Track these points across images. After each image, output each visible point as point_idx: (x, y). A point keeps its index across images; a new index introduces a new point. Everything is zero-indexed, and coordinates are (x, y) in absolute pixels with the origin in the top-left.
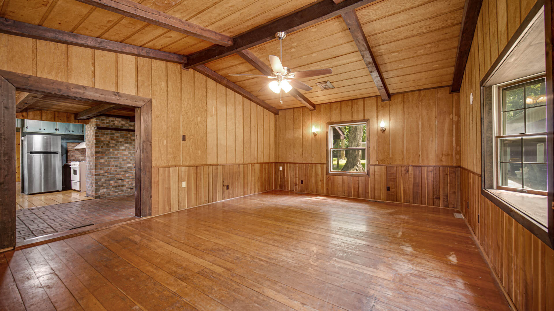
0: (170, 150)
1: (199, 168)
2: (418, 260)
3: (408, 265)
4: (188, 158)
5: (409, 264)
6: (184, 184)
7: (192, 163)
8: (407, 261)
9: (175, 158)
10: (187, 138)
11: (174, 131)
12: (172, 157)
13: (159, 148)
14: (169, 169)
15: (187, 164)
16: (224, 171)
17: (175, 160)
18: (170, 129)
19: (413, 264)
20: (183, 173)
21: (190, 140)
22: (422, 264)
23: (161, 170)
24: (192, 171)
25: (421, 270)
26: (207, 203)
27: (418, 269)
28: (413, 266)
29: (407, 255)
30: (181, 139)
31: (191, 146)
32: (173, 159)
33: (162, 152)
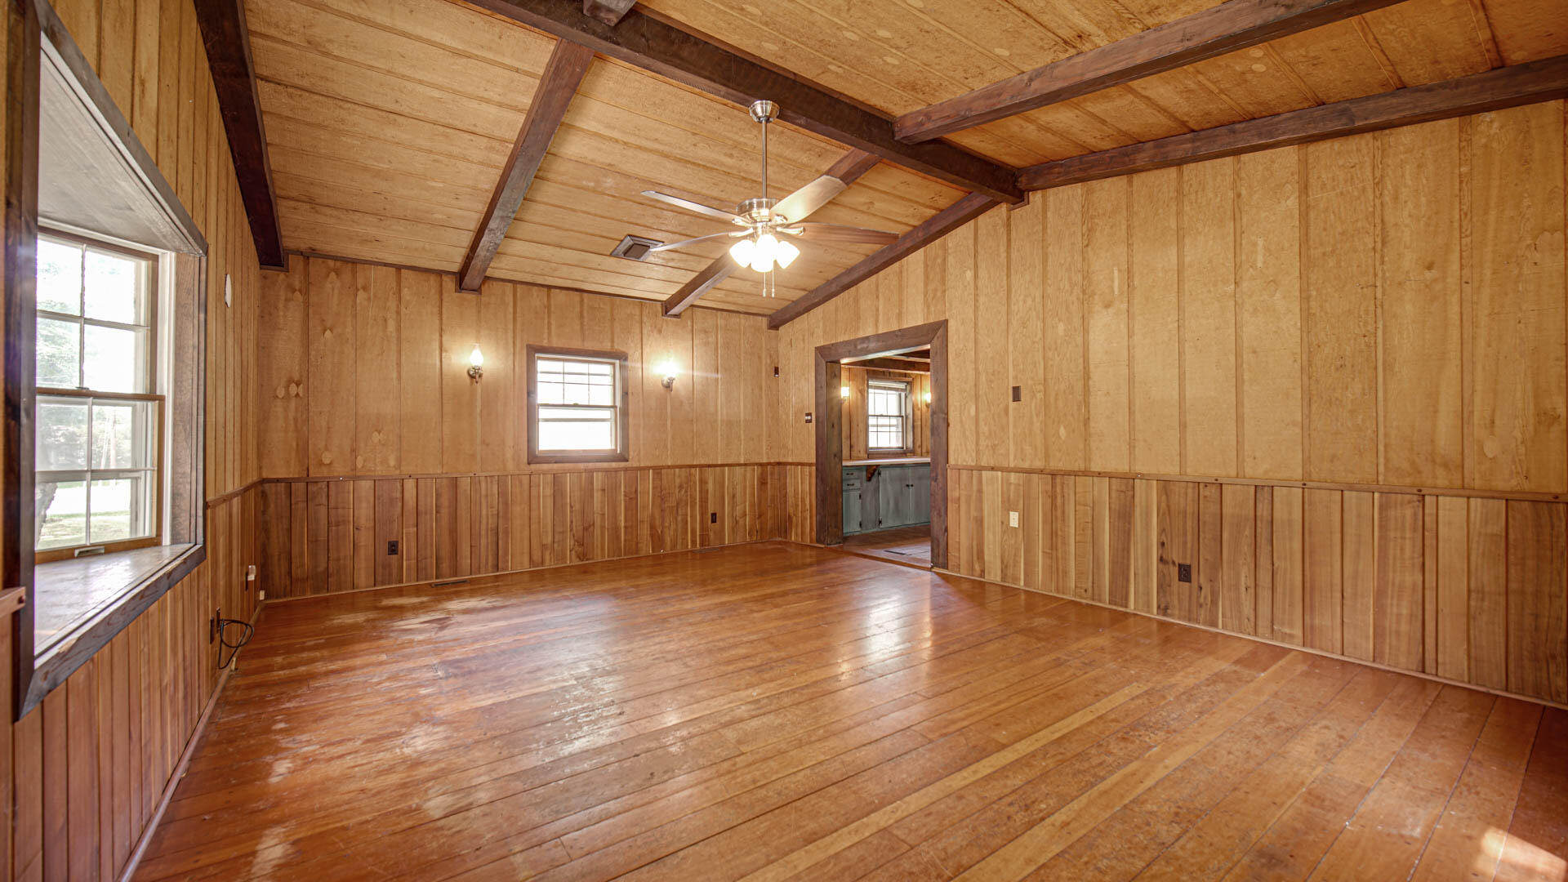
0: (984, 429)
1: (1058, 479)
2: (394, 779)
3: (416, 752)
4: (1028, 449)
5: (415, 755)
6: (1014, 519)
7: (1039, 464)
8: (423, 759)
9: (994, 447)
10: (1024, 394)
11: (991, 381)
12: (987, 446)
13: (962, 426)
14: (981, 475)
15: (1026, 465)
16: (1163, 505)
17: (994, 452)
18: (983, 378)
19: (405, 760)
20: (1012, 487)
21: (1033, 395)
22: (380, 773)
23: (964, 473)
24: (1039, 484)
25: (381, 755)
26: (1086, 599)
27: (388, 755)
28: (403, 753)
29: (433, 778)
30: (1011, 398)
31: (1037, 415)
32: (991, 452)
33: (967, 433)
